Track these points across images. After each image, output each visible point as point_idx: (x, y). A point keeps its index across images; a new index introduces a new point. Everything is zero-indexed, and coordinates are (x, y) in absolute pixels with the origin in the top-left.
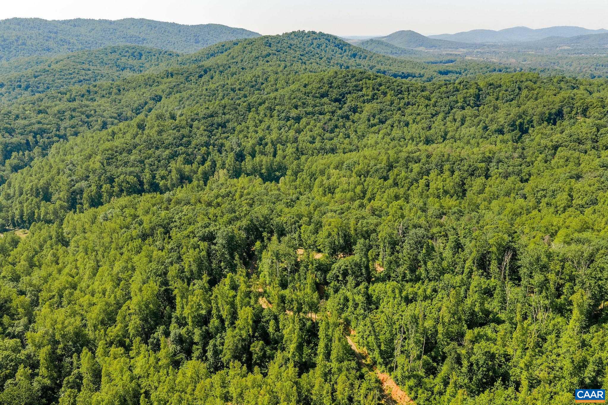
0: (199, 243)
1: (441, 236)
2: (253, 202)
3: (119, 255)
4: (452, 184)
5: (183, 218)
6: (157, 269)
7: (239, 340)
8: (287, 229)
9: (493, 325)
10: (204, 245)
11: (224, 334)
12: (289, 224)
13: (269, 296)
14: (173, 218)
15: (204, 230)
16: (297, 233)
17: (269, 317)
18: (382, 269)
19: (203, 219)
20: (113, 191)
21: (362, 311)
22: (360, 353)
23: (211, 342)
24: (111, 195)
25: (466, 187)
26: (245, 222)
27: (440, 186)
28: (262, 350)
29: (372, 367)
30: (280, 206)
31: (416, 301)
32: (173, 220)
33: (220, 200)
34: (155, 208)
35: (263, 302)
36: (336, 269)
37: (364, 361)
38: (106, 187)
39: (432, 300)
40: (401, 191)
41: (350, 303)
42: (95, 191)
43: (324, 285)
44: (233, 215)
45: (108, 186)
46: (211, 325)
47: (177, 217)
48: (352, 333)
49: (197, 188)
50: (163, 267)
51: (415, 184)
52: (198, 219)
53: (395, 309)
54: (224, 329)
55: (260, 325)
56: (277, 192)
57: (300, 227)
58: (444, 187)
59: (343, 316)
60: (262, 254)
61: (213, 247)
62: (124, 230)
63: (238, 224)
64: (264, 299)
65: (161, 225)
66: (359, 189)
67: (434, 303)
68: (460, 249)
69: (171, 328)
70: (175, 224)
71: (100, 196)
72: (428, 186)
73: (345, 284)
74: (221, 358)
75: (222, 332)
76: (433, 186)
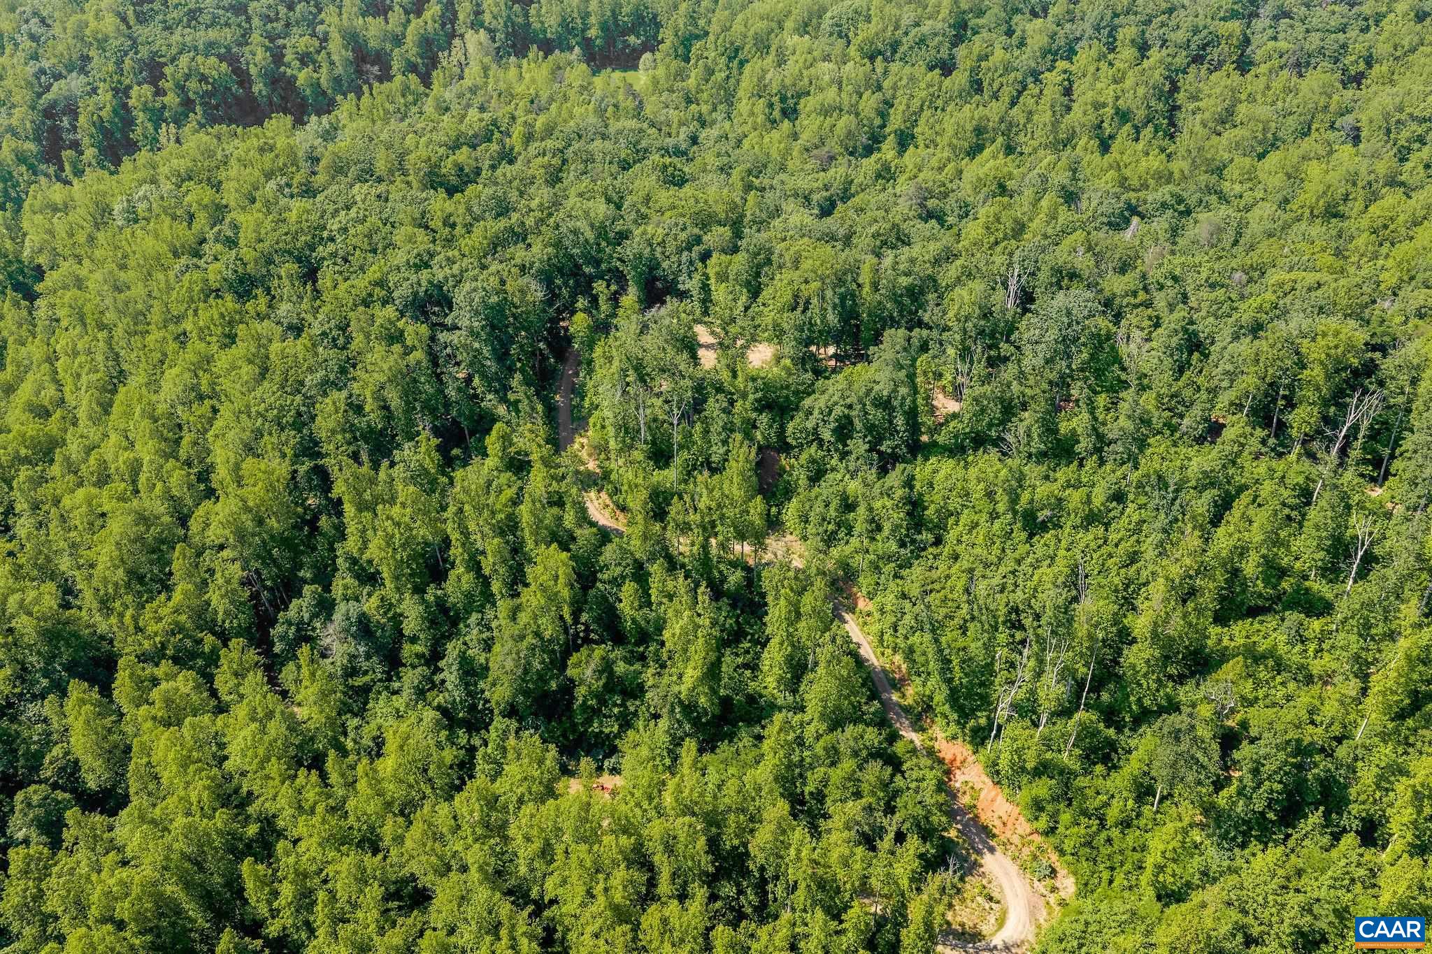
0: (400, 324)
1: (1136, 306)
2: (564, 161)
3: (172, 346)
4: (1141, 91)
5: (352, 231)
6: (282, 407)
7: (532, 648)
8: (665, 265)
9: (1293, 617)
10: (415, 331)
11: (490, 614)
12: (671, 248)
13: (617, 491)
14: (324, 228)
15: (414, 278)
16: (697, 277)
17: (618, 570)
18: (953, 406)
19: (411, 239)
20: (164, 107)
21: (893, 546)
22: (884, 670)
23: (452, 649)
24: (157, 117)
25: (1181, 97)
26: (538, 252)
27: (1108, 95)
28: (601, 672)
29: (921, 715)
30: (643, 180)
31: (1058, 526)
32: (325, 234)
33: (463, 155)
34: (272, 185)
35: (598, 508)
36: (816, 412)
37: (895, 697)
38: (140, 94)
39: (1107, 526)
40: (994, 110)
41: (859, 518)
42: (108, 107)
43: (779, 451)
44: (503, 223)
45: (147, 90)
46: (450, 586)
47: (334, 225)
48: (862, 604)
49: (403, 96)
50: (298, 398)
51: (1033, 89)
52: (399, 236)
53: (996, 551)
54: (489, 598)
55: (592, 592)
56: (632, 124)
57: (705, 256)
58: (1117, 98)
59: (835, 552)
60: (592, 349)
61: (443, 337)
62: (184, 260)
63: (519, 254)
64: (604, 495)
65: (290, 253)
66: (870, 102)
67: (1114, 537)
68: (1196, 355)
69: (337, 589)
70: (331, 247)
71: (129, 122)
72: (1068, 92)
73: (844, 455)
74: (483, 691)
75: (483, 606)
76: (1084, 94)
